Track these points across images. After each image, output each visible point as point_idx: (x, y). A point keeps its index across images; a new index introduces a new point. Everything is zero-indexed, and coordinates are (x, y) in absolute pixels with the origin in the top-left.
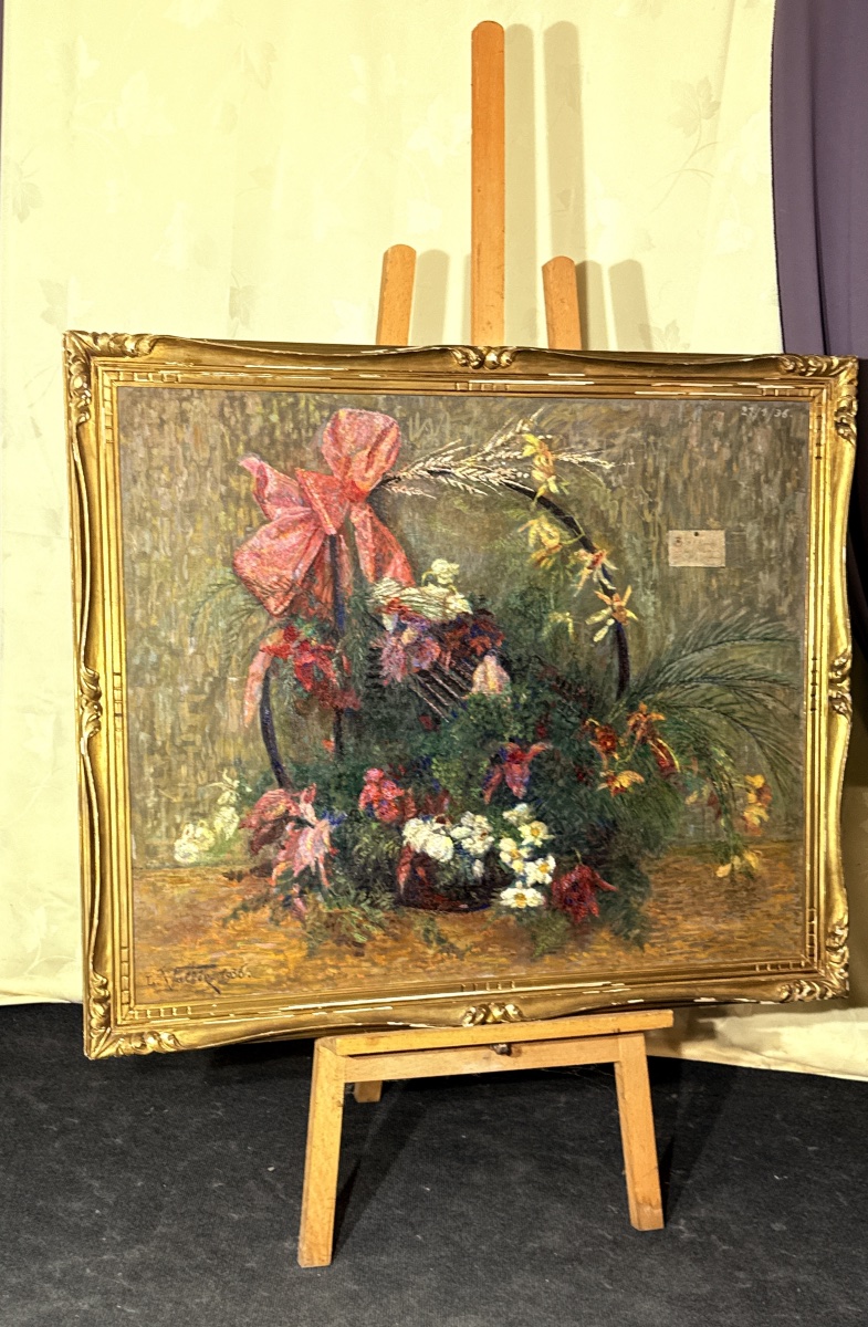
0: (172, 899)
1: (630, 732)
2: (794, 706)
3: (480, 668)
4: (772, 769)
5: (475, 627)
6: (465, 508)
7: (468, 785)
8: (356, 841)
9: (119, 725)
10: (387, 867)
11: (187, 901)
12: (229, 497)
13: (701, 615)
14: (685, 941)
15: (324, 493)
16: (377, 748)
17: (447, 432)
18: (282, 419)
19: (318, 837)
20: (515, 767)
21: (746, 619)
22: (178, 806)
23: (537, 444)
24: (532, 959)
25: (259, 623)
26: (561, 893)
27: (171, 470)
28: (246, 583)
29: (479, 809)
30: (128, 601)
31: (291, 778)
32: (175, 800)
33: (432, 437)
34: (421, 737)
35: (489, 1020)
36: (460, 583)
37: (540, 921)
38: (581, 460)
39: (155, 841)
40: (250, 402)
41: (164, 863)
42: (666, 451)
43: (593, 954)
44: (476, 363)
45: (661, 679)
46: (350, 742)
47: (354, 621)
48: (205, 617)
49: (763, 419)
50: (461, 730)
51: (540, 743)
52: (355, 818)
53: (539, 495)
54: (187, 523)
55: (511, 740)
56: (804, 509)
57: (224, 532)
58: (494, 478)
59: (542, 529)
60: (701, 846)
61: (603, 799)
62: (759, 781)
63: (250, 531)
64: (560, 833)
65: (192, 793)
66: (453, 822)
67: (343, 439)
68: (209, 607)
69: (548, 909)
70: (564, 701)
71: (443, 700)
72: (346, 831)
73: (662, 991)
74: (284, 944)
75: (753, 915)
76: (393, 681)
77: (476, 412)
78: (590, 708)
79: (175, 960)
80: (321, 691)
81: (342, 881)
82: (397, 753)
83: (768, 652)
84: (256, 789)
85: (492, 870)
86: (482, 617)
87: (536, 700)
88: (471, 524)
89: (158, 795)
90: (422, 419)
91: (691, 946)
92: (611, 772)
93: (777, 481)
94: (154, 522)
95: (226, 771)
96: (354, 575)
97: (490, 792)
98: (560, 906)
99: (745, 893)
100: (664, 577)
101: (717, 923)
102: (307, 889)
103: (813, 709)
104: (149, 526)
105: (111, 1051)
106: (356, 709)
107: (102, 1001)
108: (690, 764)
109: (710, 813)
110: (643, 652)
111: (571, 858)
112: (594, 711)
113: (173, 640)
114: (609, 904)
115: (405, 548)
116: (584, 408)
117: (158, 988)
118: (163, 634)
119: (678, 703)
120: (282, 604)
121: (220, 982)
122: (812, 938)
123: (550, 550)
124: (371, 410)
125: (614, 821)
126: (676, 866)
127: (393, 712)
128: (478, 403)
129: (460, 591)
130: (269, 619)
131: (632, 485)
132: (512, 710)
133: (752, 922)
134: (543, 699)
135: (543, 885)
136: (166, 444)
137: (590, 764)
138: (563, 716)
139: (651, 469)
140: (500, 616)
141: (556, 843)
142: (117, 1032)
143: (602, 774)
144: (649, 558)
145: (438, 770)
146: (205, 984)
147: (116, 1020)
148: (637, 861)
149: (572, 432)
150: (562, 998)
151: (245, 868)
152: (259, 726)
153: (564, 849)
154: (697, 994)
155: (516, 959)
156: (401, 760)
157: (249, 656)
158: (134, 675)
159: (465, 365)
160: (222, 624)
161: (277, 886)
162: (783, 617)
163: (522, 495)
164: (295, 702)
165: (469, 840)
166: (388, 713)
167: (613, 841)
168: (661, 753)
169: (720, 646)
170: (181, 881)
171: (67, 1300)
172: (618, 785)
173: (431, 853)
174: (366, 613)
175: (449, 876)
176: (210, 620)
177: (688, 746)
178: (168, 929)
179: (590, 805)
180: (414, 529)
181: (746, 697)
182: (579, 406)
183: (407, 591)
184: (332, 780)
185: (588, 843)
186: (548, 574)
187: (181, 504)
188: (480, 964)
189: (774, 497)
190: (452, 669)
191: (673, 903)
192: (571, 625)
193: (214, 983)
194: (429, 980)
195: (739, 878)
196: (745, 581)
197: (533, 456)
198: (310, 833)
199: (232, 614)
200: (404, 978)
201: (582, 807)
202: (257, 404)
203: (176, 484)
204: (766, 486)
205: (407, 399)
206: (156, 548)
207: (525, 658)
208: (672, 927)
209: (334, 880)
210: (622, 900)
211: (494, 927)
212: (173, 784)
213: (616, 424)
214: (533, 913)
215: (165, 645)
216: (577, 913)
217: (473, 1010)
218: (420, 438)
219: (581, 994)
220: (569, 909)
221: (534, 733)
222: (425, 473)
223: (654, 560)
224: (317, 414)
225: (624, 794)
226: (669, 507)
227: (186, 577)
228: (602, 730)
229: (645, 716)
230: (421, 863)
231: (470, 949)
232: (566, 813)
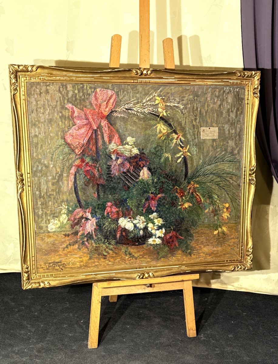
0: (48, 242)
1: (188, 191)
2: (238, 182)
3: (142, 171)
4: (231, 201)
5: (140, 158)
6: (137, 121)
7: (138, 207)
8: (104, 224)
9: (30, 189)
10: (113, 232)
11: (52, 243)
12: (63, 117)
13: (210, 154)
14: (204, 253)
15: (92, 116)
16: (110, 196)
17: (131, 96)
18: (79, 92)
19: (92, 223)
20: (153, 201)
21: (224, 155)
22: (49, 215)
23: (160, 100)
24: (158, 259)
25: (73, 157)
26: (167, 240)
27: (44, 108)
28: (69, 145)
29: (142, 215)
30: (31, 151)
31: (84, 206)
32: (48, 212)
33: (126, 98)
34: (124, 193)
35: (144, 277)
36: (136, 145)
37: (160, 248)
38: (173, 105)
39: (42, 225)
40: (68, 86)
41: (45, 231)
42: (200, 102)
43: (176, 257)
44: (140, 74)
45: (198, 174)
46: (102, 194)
47: (103, 156)
48: (56, 155)
49: (231, 92)
50: (136, 190)
51: (161, 194)
52: (103, 217)
53: (160, 116)
54: (49, 125)
55: (152, 193)
56: (243, 120)
57: (61, 128)
58: (146, 111)
59: (161, 127)
60: (209, 225)
61: (180, 211)
62: (227, 205)
63: (69, 128)
64: (166, 221)
65: (53, 210)
66: (134, 218)
67: (98, 98)
68: (57, 152)
69: (162, 244)
70: (168, 181)
71: (130, 181)
72: (101, 221)
73: (196, 268)
74: (82, 255)
75: (224, 245)
76: (115, 175)
77: (140, 89)
78: (176, 183)
79: (49, 260)
80: (92, 179)
81: (100, 236)
82: (116, 197)
83: (231, 165)
84: (73, 209)
85: (146, 233)
86: (143, 155)
87: (159, 181)
88: (139, 126)
89: (42, 210)
90: (123, 92)
91: (206, 255)
92: (182, 203)
93: (235, 111)
94: (39, 125)
95: (63, 203)
96: (103, 142)
97: (145, 209)
98: (166, 244)
99: (222, 239)
100: (199, 142)
101: (213, 248)
102: (89, 239)
103: (244, 183)
104: (38, 126)
105: (30, 287)
106: (103, 184)
107: (27, 272)
108: (206, 200)
109: (212, 215)
110: (192, 166)
111: (170, 229)
112: (177, 184)
113: (46, 163)
114: (181, 243)
115: (118, 133)
116: (174, 88)
117: (44, 269)
118: (43, 161)
119: (203, 182)
120: (80, 151)
121: (63, 267)
122: (242, 252)
123: (164, 134)
124: (107, 89)
125: (183, 218)
126: (202, 231)
127: (115, 185)
128: (141, 87)
129: (136, 147)
130: (76, 156)
131: (189, 113)
132: (152, 184)
133: (224, 248)
134: (161, 181)
135: (161, 237)
136: (42, 100)
137: (176, 200)
138: (168, 186)
139: (195, 108)
140: (148, 155)
141: (165, 224)
142: (32, 281)
143: (180, 204)
144: (195, 136)
145: (129, 203)
146: (58, 267)
147: (31, 278)
148: (190, 230)
149: (170, 96)
150: (167, 270)
151: (70, 233)
152: (73, 189)
153: (168, 226)
154: (207, 269)
155: (153, 260)
156: (117, 200)
157: (70, 168)
158: (34, 173)
159: (137, 74)
160: (61, 158)
161: (80, 238)
162: (236, 154)
163: (155, 116)
164: (84, 182)
165: (139, 224)
166: (114, 185)
167: (183, 224)
168: (197, 197)
169: (216, 164)
170: (50, 237)
171: (19, 358)
172: (184, 207)
173: (127, 228)
174: (106, 154)
175: (133, 235)
176: (57, 156)
177: (206, 194)
178: (46, 251)
179: (176, 213)
180: (121, 127)
181: (224, 180)
182: (173, 88)
183: (119, 147)
184: (96, 206)
185: (175, 225)
186: (163, 141)
187: (47, 119)
188: (142, 261)
189: (234, 117)
190: (134, 171)
191: (200, 242)
192: (170, 158)
193: (61, 267)
194: (126, 266)
195: (220, 234)
196: (224, 143)
197: (158, 104)
198: (90, 222)
199: (64, 154)
200: (119, 265)
201: (173, 213)
202: (71, 87)
203: (46, 113)
204: (231, 113)
205: (119, 85)
206: (40, 133)
207: (156, 168)
208: (200, 249)
209: (97, 236)
210: (185, 242)
211: (146, 250)
212: (47, 207)
213: (184, 93)
214: (158, 246)
215: (43, 164)
216: (171, 246)
217: (139, 274)
218: (123, 98)
219: (172, 269)
220: (169, 244)
221: (159, 191)
222: (124, 109)
223: (196, 137)
224: (90, 90)
225: (186, 210)
226: (201, 120)
227: (50, 143)
228: (179, 190)
229: (193, 185)
230: (124, 231)
231: (139, 256)
232: (168, 215)
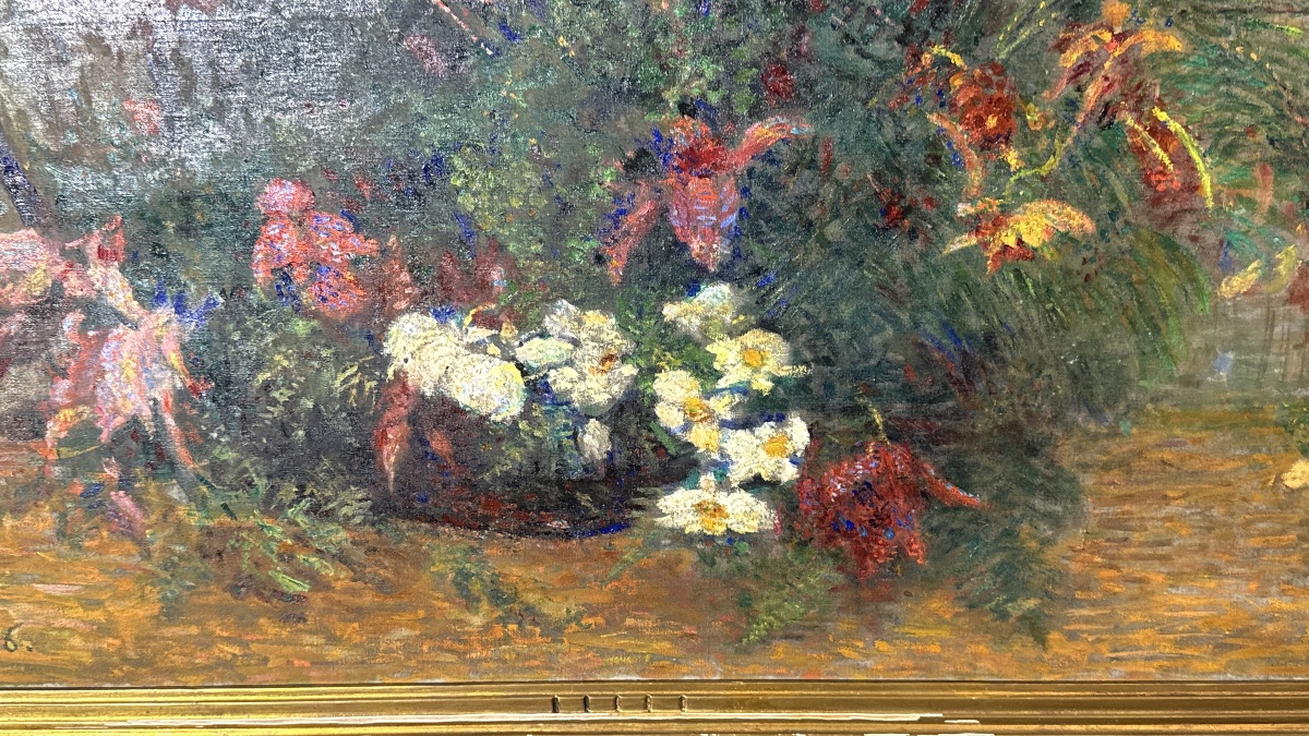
1: (1064, 88)
10: (347, 428)
14: (1162, 632)
19: (151, 350)
20: (694, 184)
24: (739, 645)
26: (823, 506)
29: (595, 295)
37: (763, 566)
43: (905, 645)
51: (771, 121)
52: (244, 305)
55: (684, 108)
61: (960, 279)
64: (827, 361)
66: (521, 323)
69: (784, 541)
72: (225, 338)
74: (100, 588)
78: (938, 12)
85: (632, 445)
91: (1179, 643)
92: (991, 205)
97: (623, 249)
98: (820, 536)
101: (1262, 594)
102: (137, 472)
108: (1251, 185)
109: (1292, 323)
111: (857, 423)
112: (949, 21)
114: (956, 535)
125: (989, 337)
126: (1167, 456)
132: (688, 20)
135: (774, 484)
137: (926, 178)
141: (814, 386)
143: (963, 209)
145: (471, 186)
148: (1049, 440)
155: (699, 647)
165: (569, 372)
167: (980, 386)
168: (1157, 150)
172: (1011, 241)
173: (463, 399)
175: (516, 454)
177: (1251, 130)
179: (923, 293)
185: (906, 391)
188: (604, 652)
191: (1142, 544)
198: (129, 340)
201: (894, 296)
208: (1133, 598)
209: (207, 453)
210: (995, 532)
211: (640, 573)
214: (744, 547)
216: (863, 554)
220: (844, 543)
221: (754, 87)
225: (1025, 265)
228: (972, 82)
229: (1120, 38)
230: (438, 422)
231: (577, 618)
232: (846, 311)
